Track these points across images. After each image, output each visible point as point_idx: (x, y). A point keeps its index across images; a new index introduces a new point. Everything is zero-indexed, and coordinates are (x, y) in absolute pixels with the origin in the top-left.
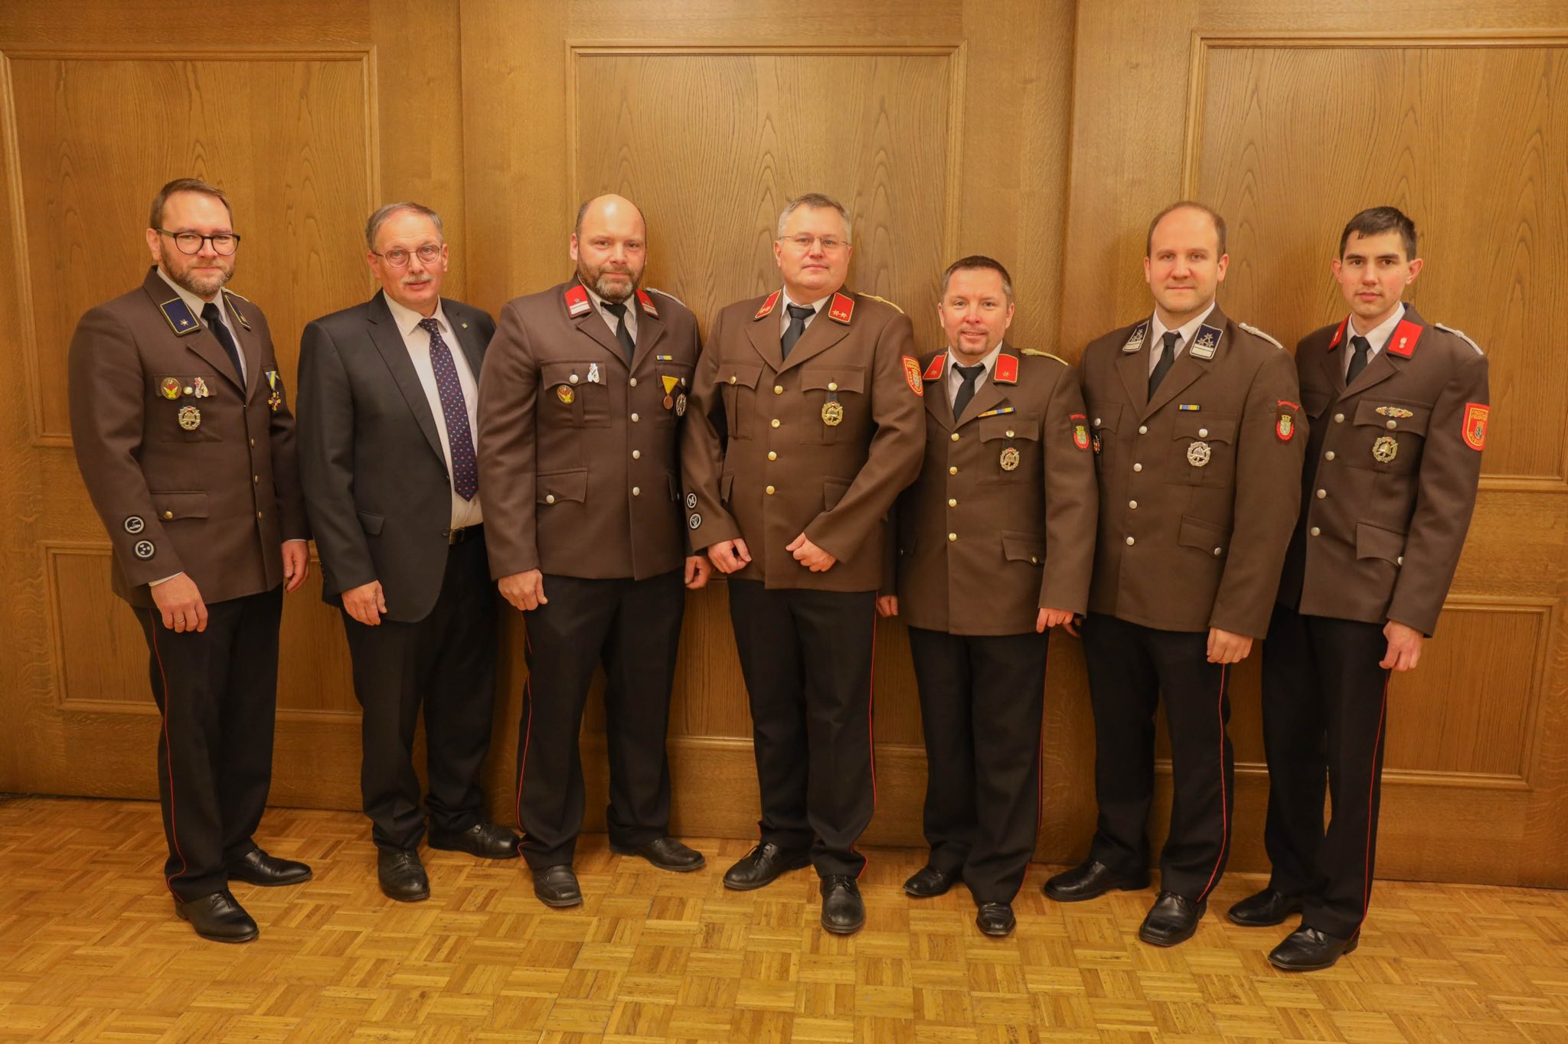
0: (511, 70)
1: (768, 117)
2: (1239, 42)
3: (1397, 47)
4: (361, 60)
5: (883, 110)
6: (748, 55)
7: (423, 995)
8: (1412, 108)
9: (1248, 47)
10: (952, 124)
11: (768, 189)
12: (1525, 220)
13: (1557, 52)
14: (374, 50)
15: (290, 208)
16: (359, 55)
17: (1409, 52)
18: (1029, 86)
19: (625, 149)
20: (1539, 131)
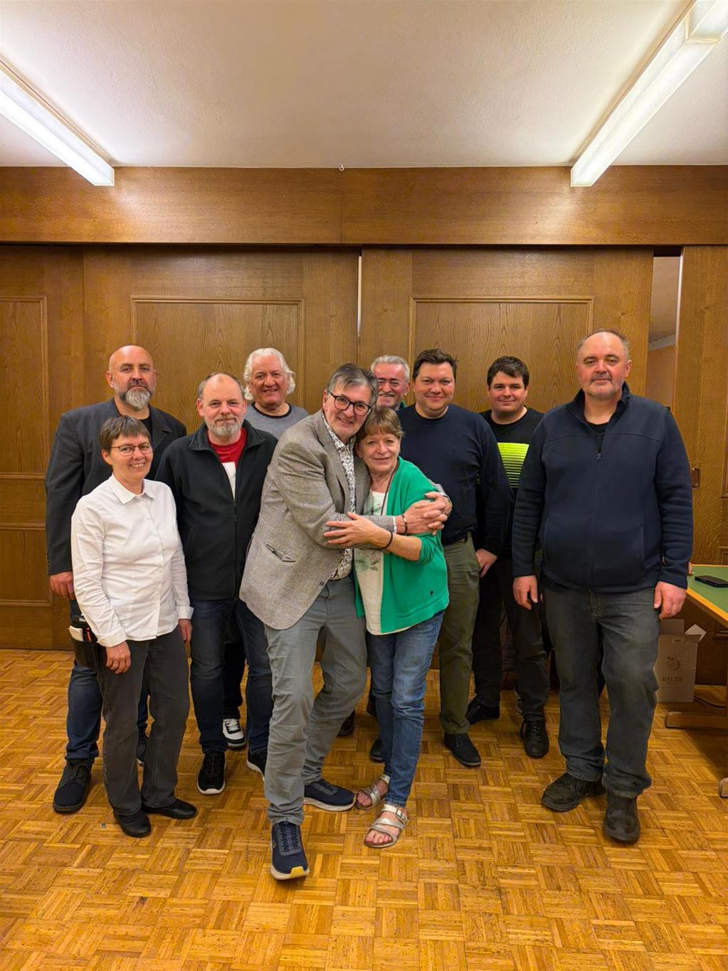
0: (107, 308)
1: (220, 330)
2: (430, 301)
3: (497, 302)
4: (39, 302)
5: (270, 327)
6: (211, 303)
7: (35, 717)
8: (504, 328)
9: (433, 302)
10: (300, 334)
11: (220, 362)
12: (555, 375)
13: (563, 305)
14: (46, 298)
15: (6, 367)
16: (38, 300)
17: (502, 305)
18: (332, 318)
19: (157, 344)
20: (558, 338)
